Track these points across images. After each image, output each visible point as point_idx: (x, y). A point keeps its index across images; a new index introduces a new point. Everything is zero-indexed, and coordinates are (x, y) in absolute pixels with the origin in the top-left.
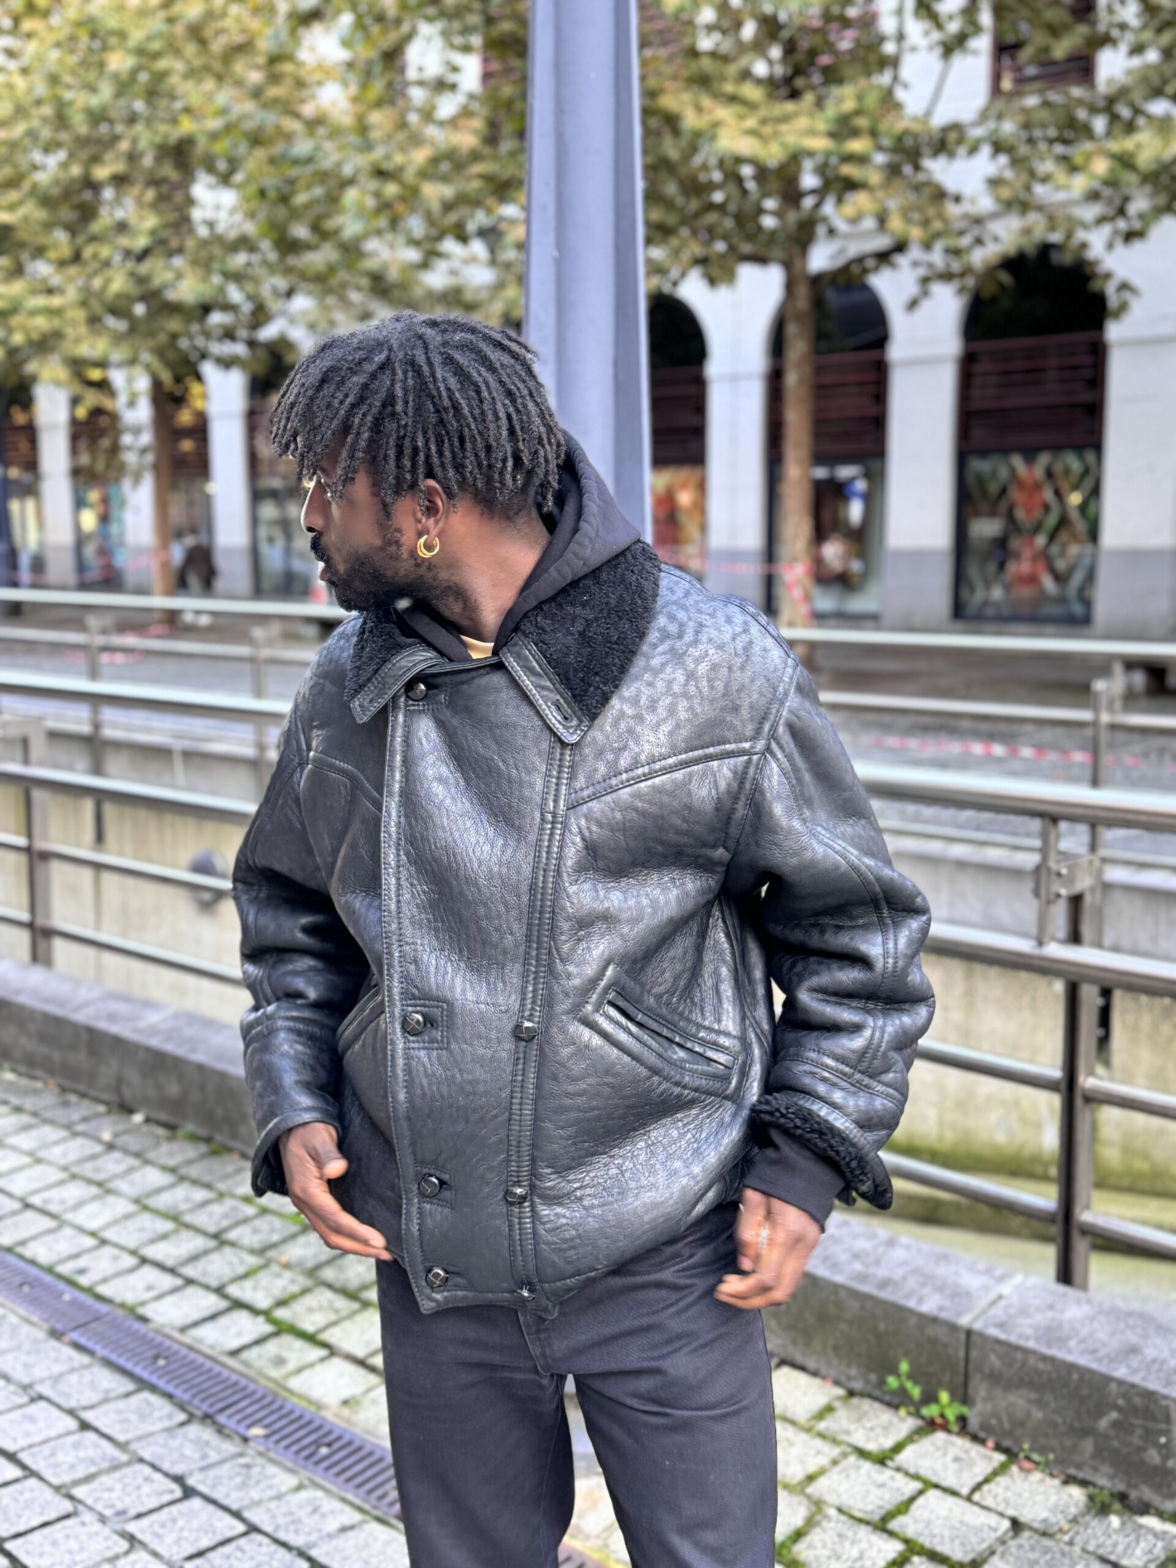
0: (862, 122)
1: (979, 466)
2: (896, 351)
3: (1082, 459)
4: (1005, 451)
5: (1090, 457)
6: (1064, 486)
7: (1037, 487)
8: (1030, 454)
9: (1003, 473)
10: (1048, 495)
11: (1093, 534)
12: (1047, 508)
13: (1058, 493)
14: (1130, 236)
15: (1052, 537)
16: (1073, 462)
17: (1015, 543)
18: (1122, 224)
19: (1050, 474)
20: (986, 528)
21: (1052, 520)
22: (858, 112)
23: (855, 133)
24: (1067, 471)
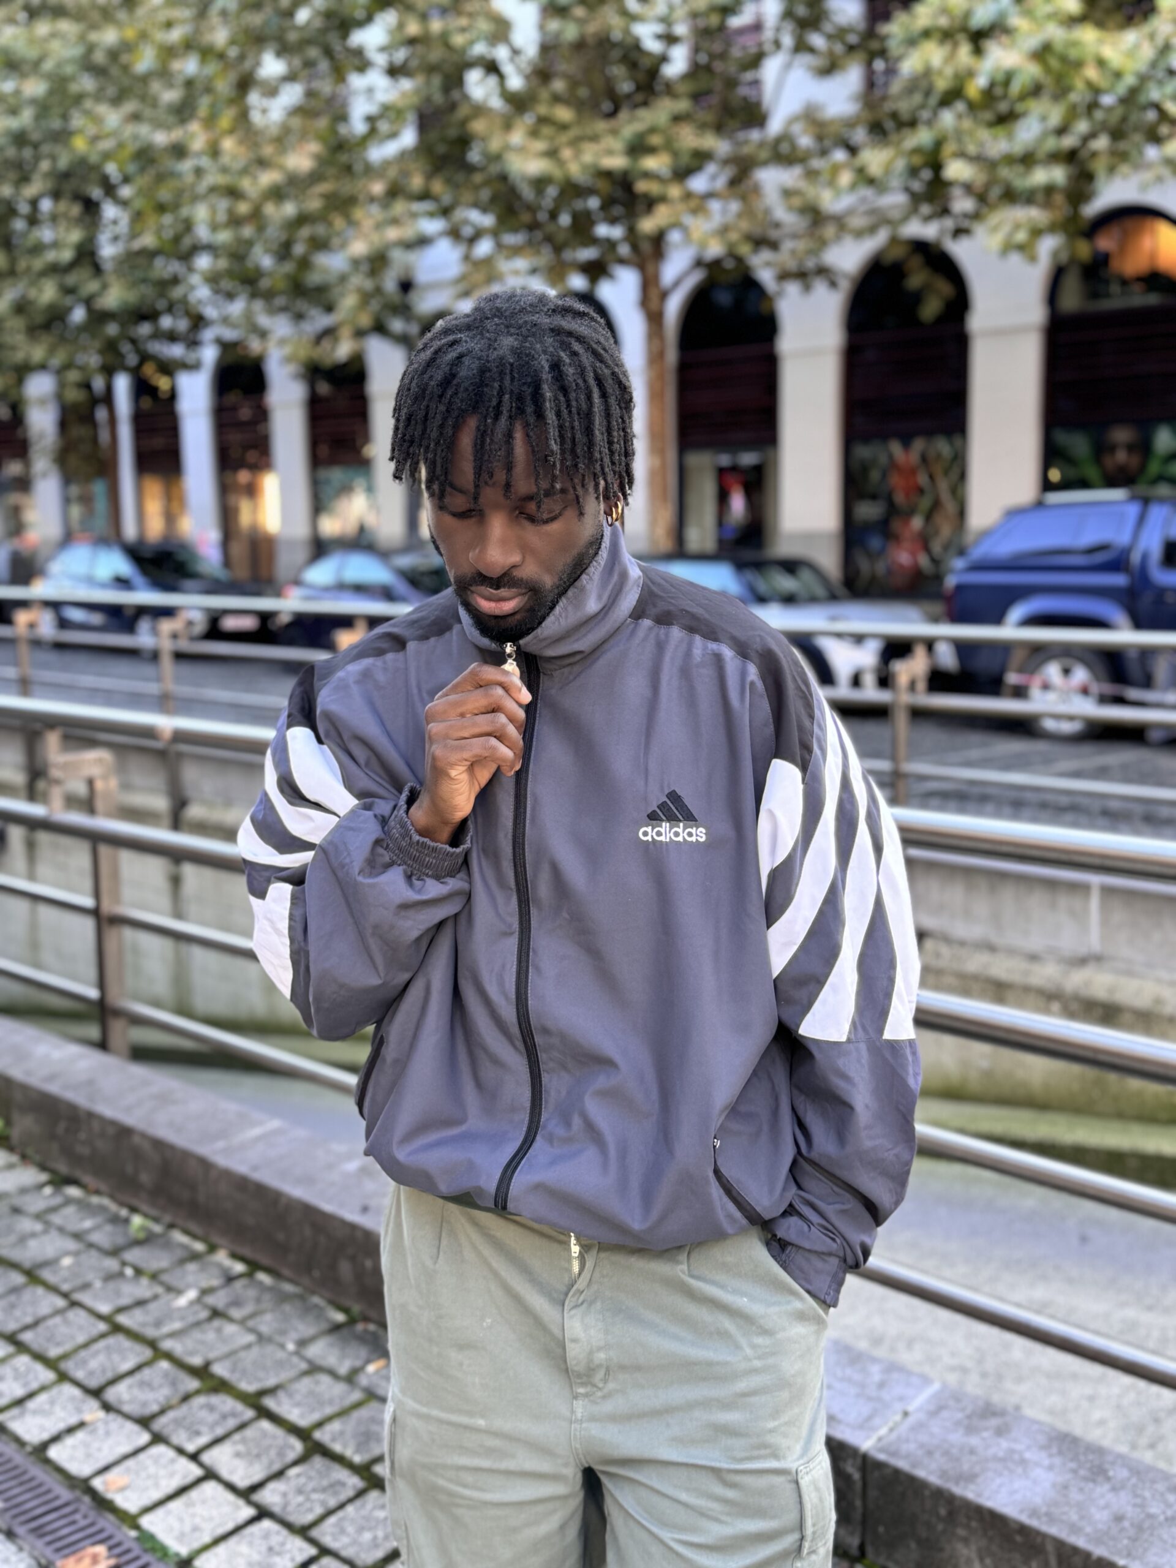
0: (655, 140)
1: (863, 452)
2: (788, 343)
3: (951, 444)
4: (884, 437)
5: (958, 441)
6: (938, 470)
7: (913, 472)
8: (906, 441)
9: (883, 459)
10: (922, 479)
11: (961, 514)
12: (921, 491)
13: (931, 477)
14: (959, 232)
15: (929, 517)
16: (943, 447)
17: (896, 525)
18: (949, 223)
19: (924, 459)
20: (868, 511)
21: (925, 503)
22: (652, 130)
23: (651, 150)
24: (939, 456)
